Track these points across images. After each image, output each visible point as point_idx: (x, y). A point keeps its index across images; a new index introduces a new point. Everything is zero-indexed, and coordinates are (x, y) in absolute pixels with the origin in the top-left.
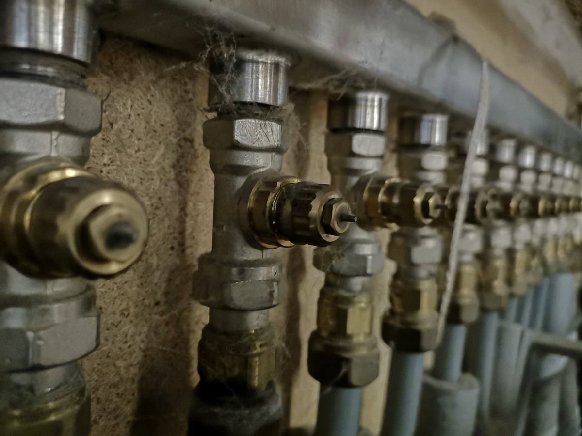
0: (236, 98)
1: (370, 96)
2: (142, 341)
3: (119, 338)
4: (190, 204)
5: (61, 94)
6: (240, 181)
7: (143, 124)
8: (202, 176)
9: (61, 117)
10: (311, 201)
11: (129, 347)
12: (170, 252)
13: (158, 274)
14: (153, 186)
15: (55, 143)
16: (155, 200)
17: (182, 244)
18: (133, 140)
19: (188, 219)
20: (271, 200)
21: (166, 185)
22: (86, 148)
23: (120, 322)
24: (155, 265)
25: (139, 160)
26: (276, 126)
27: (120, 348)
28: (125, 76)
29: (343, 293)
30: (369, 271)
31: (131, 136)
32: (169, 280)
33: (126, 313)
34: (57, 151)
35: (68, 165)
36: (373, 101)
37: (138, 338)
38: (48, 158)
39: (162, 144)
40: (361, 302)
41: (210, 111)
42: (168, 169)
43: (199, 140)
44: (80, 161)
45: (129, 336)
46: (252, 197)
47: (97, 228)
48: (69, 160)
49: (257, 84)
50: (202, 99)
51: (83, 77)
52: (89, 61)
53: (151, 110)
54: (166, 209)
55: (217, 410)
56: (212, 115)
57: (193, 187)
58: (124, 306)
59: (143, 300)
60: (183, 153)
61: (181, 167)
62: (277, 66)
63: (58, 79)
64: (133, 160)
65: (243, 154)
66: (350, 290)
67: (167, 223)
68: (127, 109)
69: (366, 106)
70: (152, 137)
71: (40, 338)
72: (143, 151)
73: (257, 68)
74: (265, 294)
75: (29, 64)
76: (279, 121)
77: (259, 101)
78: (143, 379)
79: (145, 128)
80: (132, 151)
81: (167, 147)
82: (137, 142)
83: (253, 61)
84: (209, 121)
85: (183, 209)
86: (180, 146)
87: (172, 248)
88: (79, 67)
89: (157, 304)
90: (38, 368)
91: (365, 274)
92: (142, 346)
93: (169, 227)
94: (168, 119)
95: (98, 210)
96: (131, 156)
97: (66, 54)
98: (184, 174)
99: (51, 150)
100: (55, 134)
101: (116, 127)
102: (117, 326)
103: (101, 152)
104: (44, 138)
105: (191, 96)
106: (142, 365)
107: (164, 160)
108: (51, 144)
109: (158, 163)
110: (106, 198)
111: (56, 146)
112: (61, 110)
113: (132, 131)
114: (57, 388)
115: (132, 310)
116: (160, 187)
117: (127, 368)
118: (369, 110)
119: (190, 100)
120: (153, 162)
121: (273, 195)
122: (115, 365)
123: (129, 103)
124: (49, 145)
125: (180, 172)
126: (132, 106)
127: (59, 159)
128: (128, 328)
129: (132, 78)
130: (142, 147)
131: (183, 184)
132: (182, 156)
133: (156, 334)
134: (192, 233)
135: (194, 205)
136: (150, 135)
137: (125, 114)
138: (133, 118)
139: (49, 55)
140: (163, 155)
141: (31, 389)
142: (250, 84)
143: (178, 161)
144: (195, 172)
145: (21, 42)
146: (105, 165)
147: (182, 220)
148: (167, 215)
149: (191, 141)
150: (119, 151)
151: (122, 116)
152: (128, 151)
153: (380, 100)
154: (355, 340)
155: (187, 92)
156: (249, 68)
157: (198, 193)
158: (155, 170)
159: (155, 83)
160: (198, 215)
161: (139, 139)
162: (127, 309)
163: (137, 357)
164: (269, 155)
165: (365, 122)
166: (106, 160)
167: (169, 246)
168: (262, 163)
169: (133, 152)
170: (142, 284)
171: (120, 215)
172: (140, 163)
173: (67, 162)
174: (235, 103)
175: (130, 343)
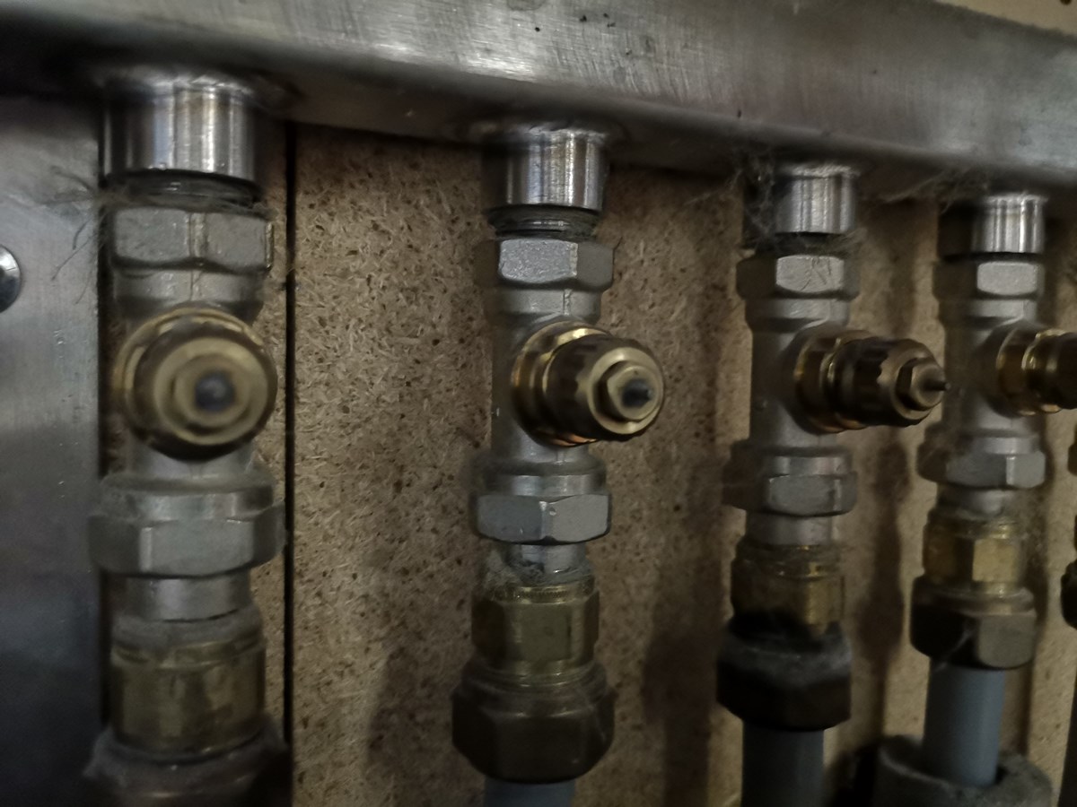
0: (779, 229)
1: (1010, 199)
2: (658, 557)
3: (629, 547)
4: (722, 376)
5: (574, 248)
6: (787, 339)
7: (659, 271)
8: (739, 335)
9: (575, 274)
10: (880, 363)
11: (642, 561)
12: (694, 440)
13: (677, 468)
14: (671, 352)
15: (567, 301)
16: (674, 370)
17: (710, 430)
18: (647, 291)
19: (719, 397)
20: (828, 364)
21: (689, 350)
22: (597, 306)
23: (630, 527)
24: (674, 456)
25: (654, 318)
26: (836, 264)
27: (630, 561)
28: (638, 212)
29: (965, 515)
30: (1010, 481)
31: (643, 288)
32: (693, 479)
33: (637, 515)
34: (570, 311)
35: (581, 324)
36: (1017, 206)
37: (653, 551)
38: (561, 318)
39: (683, 296)
40: (1000, 532)
41: (746, 247)
42: (691, 329)
43: (732, 287)
44: (591, 320)
45: (641, 547)
46: (801, 361)
47: (613, 386)
48: (581, 319)
49: (810, 207)
50: (736, 232)
51: (594, 225)
52: (600, 208)
53: (669, 252)
54: (689, 383)
55: (755, 650)
56: (749, 253)
57: (725, 352)
58: (635, 505)
59: (660, 501)
60: (711, 306)
61: (708, 325)
62: (838, 180)
63: (571, 232)
64: (647, 317)
65: (789, 302)
66: (979, 512)
67: (690, 400)
68: (639, 253)
69: (1004, 217)
70: (670, 287)
71: (553, 510)
72: (660, 305)
73: (810, 186)
74: (822, 494)
75: (543, 220)
76: (841, 255)
77: (813, 230)
78: (659, 606)
79: (662, 276)
80: (645, 307)
81: (690, 299)
82: (651, 295)
83: (803, 178)
84: (745, 260)
85: (712, 383)
86: (708, 297)
87: (697, 435)
88: (590, 217)
89: (677, 508)
90: (549, 542)
91: (1004, 486)
92: (657, 562)
93: (692, 406)
94: (691, 261)
95: (616, 367)
96: (644, 313)
97: (578, 206)
98: (713, 334)
99: (564, 309)
100: (568, 292)
101: (626, 277)
102: (627, 531)
103: (609, 310)
104: (557, 296)
105: (721, 227)
106: (658, 588)
107: (686, 317)
108: (564, 302)
109: (678, 321)
110: (619, 355)
111: (568, 305)
112: (574, 266)
113: (646, 280)
114: (567, 571)
115: (645, 513)
116: (680, 352)
117: (640, 587)
118: (1009, 222)
119: (721, 233)
120: (673, 318)
121: (830, 356)
122: (624, 582)
123: (642, 245)
124: (562, 304)
125: (708, 332)
126: (645, 250)
127: (571, 319)
128: (641, 536)
129: (645, 214)
130: (658, 301)
131: (710, 349)
132: (711, 310)
133: (676, 549)
134: (723, 415)
135: (727, 377)
136: (667, 285)
137: (638, 259)
138: (646, 264)
139: (562, 208)
140: (685, 310)
141: (541, 567)
142: (799, 208)
143: (705, 317)
144: (727, 331)
145: (534, 199)
146: (613, 325)
147: (710, 397)
148: (690, 390)
149: (722, 288)
150: (630, 308)
151: (632, 263)
152: (641, 306)
153: (1030, 205)
154: (990, 592)
155: (717, 223)
156: (797, 186)
157: (733, 361)
158: (674, 329)
159: (673, 216)
160: (732, 392)
161: (654, 291)
162: (638, 511)
163: (651, 577)
164: (828, 302)
165: (1003, 241)
166: (614, 319)
167: (693, 432)
168: (817, 313)
169: (647, 308)
170: (657, 480)
171: (636, 372)
172: (656, 321)
173: (579, 321)
174: (778, 235)
175: (642, 556)
